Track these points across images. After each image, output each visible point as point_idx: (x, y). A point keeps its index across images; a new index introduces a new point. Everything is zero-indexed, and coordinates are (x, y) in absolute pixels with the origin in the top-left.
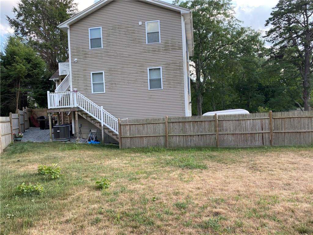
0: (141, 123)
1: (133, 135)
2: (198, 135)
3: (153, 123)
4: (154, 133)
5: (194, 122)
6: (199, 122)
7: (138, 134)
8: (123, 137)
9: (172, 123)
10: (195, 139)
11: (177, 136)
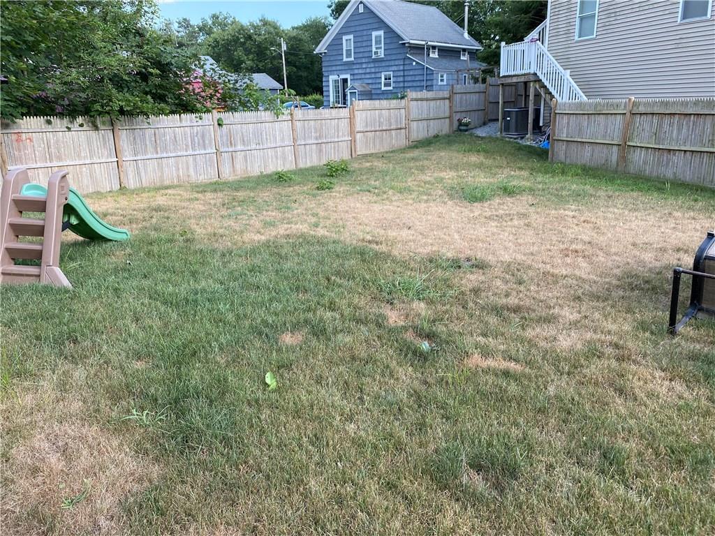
0: (586, 112)
1: (571, 137)
2: (685, 151)
3: (607, 112)
4: (604, 137)
5: (683, 117)
6: (693, 116)
7: (579, 135)
8: (556, 138)
9: (639, 116)
10: (678, 160)
11: (643, 149)
